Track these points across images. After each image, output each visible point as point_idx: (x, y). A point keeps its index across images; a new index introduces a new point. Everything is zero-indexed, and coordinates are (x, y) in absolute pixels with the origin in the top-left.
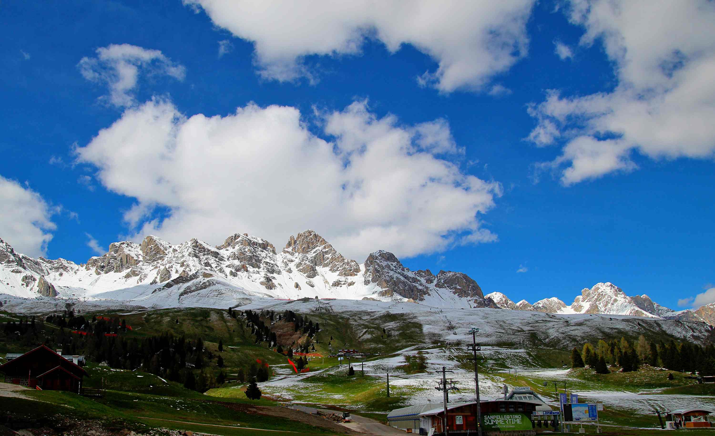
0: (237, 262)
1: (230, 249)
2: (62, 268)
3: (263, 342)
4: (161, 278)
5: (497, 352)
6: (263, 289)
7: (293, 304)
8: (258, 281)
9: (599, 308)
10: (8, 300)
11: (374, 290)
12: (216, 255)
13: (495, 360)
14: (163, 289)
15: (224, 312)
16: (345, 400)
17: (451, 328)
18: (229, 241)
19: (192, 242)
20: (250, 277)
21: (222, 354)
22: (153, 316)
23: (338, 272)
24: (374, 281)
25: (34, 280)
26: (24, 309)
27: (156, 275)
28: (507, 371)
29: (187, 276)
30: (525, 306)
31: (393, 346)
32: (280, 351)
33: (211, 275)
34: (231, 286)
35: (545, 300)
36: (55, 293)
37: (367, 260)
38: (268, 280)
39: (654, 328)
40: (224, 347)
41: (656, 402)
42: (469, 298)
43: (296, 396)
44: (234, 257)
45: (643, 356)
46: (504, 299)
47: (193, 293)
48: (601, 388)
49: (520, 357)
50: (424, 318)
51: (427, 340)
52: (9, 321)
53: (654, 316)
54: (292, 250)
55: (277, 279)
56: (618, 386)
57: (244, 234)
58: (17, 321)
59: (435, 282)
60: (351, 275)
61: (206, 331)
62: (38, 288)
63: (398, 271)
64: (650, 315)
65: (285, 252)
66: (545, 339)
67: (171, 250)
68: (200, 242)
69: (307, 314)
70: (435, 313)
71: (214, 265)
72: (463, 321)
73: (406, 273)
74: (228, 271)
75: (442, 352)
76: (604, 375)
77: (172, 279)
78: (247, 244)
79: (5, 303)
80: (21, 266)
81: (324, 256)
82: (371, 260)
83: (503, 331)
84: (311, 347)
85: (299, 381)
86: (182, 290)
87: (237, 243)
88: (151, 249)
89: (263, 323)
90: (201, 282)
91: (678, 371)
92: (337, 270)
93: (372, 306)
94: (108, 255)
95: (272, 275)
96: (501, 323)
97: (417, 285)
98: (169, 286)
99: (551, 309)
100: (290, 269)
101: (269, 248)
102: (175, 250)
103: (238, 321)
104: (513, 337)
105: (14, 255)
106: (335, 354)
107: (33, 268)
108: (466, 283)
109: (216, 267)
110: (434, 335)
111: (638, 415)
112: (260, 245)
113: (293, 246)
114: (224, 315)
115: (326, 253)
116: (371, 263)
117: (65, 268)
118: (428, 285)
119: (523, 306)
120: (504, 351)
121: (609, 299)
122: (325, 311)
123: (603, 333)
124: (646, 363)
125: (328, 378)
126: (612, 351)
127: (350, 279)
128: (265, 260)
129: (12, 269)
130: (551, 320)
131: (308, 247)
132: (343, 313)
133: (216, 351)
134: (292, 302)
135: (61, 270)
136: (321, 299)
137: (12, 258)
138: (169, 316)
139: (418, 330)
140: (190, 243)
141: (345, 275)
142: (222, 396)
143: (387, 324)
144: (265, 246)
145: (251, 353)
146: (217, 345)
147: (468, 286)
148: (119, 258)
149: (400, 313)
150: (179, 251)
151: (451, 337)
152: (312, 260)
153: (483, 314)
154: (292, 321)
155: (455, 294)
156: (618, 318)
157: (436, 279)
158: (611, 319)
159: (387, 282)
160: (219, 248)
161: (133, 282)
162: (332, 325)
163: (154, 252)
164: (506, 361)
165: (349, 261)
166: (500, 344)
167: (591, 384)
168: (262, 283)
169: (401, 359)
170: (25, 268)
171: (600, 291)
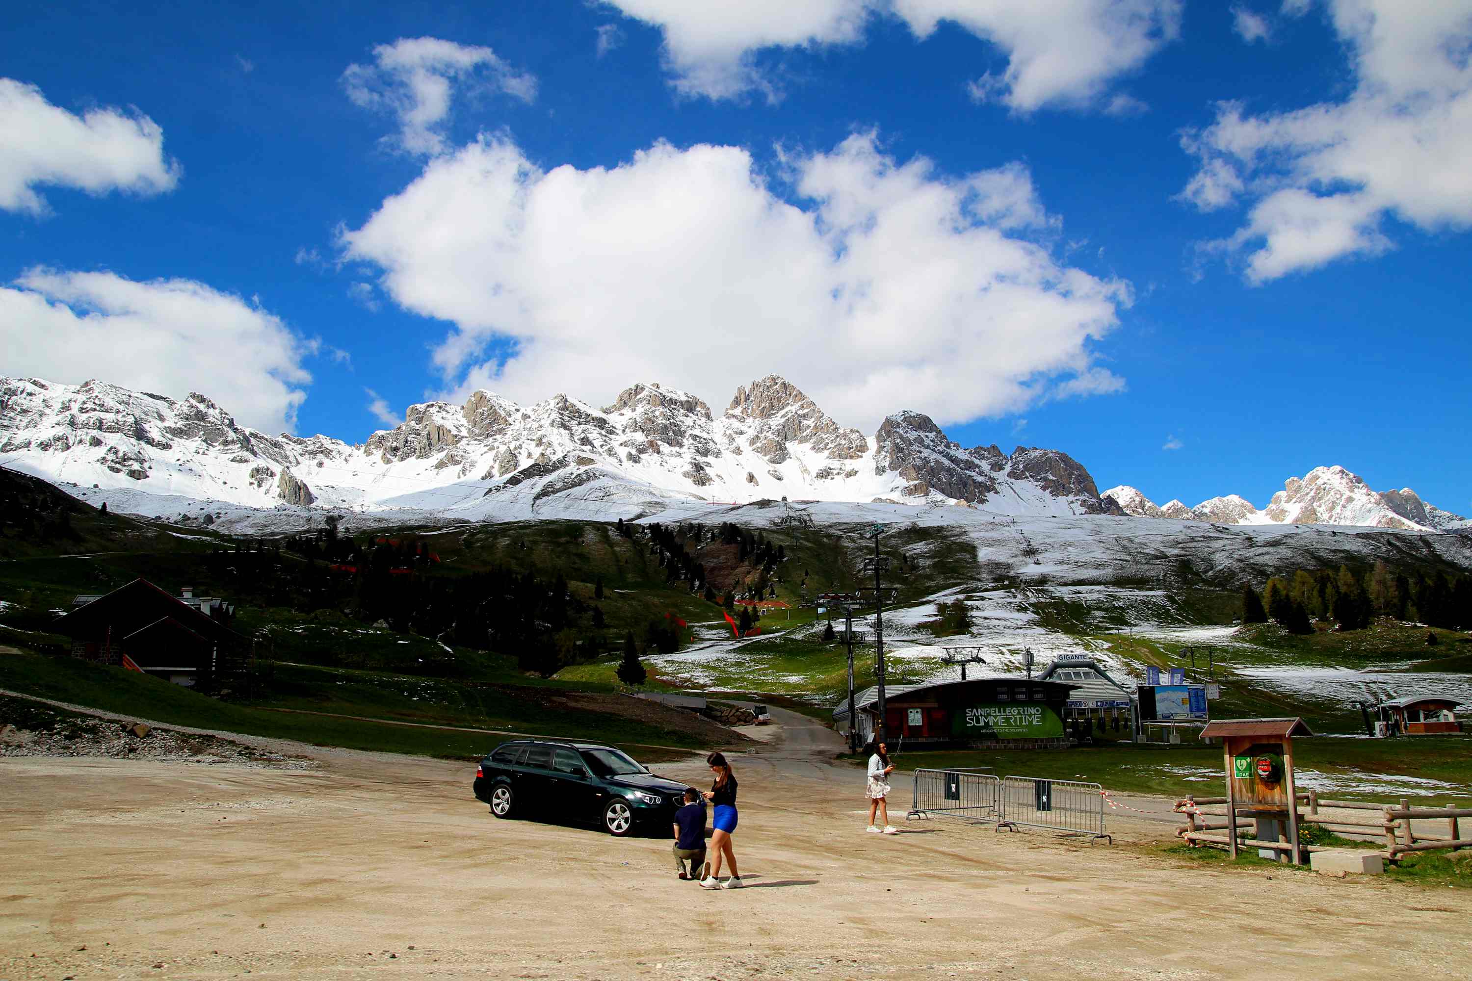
0: (640, 437)
1: (627, 411)
2: (322, 452)
3: (680, 582)
4: (502, 467)
5: (1111, 596)
6: (689, 485)
7: (740, 511)
8: (680, 471)
9: (1319, 515)
10: (223, 512)
11: (894, 483)
12: (601, 423)
13: (1106, 610)
14: (504, 487)
15: (610, 527)
16: (807, 685)
17: (1030, 552)
18: (625, 398)
19: (557, 401)
20: (664, 464)
21: (601, 604)
22: (479, 536)
23: (827, 453)
24: (893, 467)
25: (272, 475)
26: (251, 527)
27: (492, 463)
28: (1126, 631)
29: (547, 464)
30: (1177, 511)
31: (919, 586)
32: (710, 596)
33: (591, 461)
34: (630, 481)
35: (1216, 500)
36: (310, 499)
37: (881, 429)
38: (698, 468)
39: (1418, 549)
40: (606, 592)
41: (1384, 686)
42: (1071, 497)
43: (718, 679)
44: (636, 427)
45: (1382, 600)
46: (1137, 499)
47: (559, 494)
48: (1294, 662)
49: (1154, 604)
50: (982, 534)
51: (984, 575)
52: (216, 548)
53: (1424, 528)
54: (742, 413)
55: (715, 467)
56: (1329, 657)
57: (653, 385)
58: (231, 548)
59: (1008, 468)
60: (851, 457)
61: (575, 563)
62: (279, 489)
63: (939, 448)
64: (1417, 527)
65: (729, 416)
66: (1206, 572)
67: (519, 414)
68: (571, 400)
69: (765, 529)
70: (1002, 525)
71: (597, 443)
72: (1053, 540)
73: (952, 452)
74: (623, 452)
75: (1009, 597)
76: (1303, 636)
77: (520, 469)
78: (658, 402)
79: (218, 517)
80: (247, 450)
81: (800, 422)
82: (888, 429)
83: (1128, 558)
84: (769, 590)
85: (729, 651)
86: (538, 489)
87: (640, 401)
88: (483, 414)
89: (681, 547)
90: (572, 474)
91: (1448, 628)
92: (825, 448)
93: (886, 513)
94: (404, 428)
95: (704, 459)
96: (1126, 543)
97: (973, 474)
98: (514, 481)
99: (1227, 517)
100: (738, 448)
101: (698, 409)
102: (526, 417)
103: (636, 543)
104: (1146, 567)
105: (236, 430)
106: (812, 602)
107: (269, 453)
108: (1066, 470)
109: (602, 446)
110: (998, 565)
111: (1341, 710)
112: (682, 404)
113: (743, 405)
114: (610, 533)
115: (805, 416)
116: (889, 434)
117: (327, 453)
118: (994, 474)
119: (1173, 512)
120: (1125, 593)
121: (1338, 496)
122: (797, 523)
123: (1318, 559)
124: (1388, 614)
125: (784, 645)
126: (1322, 592)
127: (850, 464)
128: (691, 432)
129: (231, 457)
130: (1222, 535)
131: (772, 406)
132: (831, 526)
133: (590, 598)
134: (739, 508)
135: (320, 457)
136: (793, 502)
137: (232, 435)
138: (509, 536)
139: (968, 556)
140: (552, 404)
141: (840, 456)
142: (584, 680)
143: (911, 546)
144: (690, 406)
145: (656, 600)
146: (591, 586)
147: (1070, 474)
148: (424, 433)
149: (936, 525)
150: (533, 417)
151: (1030, 570)
152: (778, 430)
153: (1092, 527)
154: (736, 542)
155: (1044, 490)
156: (1347, 532)
157: (1010, 463)
158: (1334, 533)
159: (918, 469)
160: (607, 411)
161: (451, 474)
162: (808, 548)
163: (488, 421)
164: (1127, 613)
165: (848, 431)
166: (1121, 582)
167: (1275, 653)
168: (686, 475)
169: (931, 609)
170: (255, 454)
171: (1320, 482)
